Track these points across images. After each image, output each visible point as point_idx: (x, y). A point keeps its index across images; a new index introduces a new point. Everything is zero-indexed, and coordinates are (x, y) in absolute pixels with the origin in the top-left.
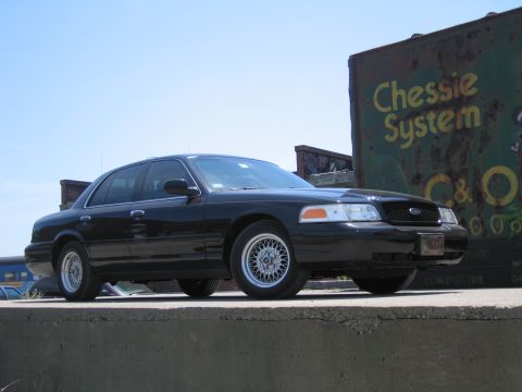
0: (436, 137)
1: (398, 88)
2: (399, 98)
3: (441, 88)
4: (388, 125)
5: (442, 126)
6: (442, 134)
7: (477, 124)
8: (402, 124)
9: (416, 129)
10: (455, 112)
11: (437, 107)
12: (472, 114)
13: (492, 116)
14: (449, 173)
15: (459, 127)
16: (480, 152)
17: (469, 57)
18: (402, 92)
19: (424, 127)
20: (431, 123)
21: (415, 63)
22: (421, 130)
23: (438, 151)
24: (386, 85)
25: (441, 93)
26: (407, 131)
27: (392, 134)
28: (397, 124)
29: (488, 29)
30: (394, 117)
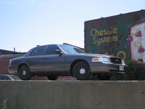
0: (106, 43)
1: (97, 31)
2: (97, 33)
3: (108, 31)
4: (94, 39)
5: (108, 40)
6: (108, 43)
7: (116, 41)
8: (97, 40)
9: (101, 41)
10: (111, 37)
11: (107, 36)
12: (115, 38)
13: (120, 39)
14: (109, 52)
15: (112, 41)
16: (117, 47)
17: (115, 24)
18: (98, 32)
19: (103, 41)
20: (105, 40)
21: (101, 24)
22: (102, 41)
23: (106, 47)
24: (94, 29)
25: (108, 32)
26: (99, 41)
27: (95, 42)
28: (96, 39)
29: (120, 18)
30: (96, 38)
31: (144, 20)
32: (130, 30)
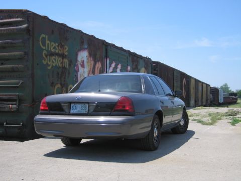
0: (58, 68)
1: (48, 40)
2: (48, 44)
3: (59, 47)
4: (44, 56)
5: (59, 63)
6: (60, 67)
7: (68, 67)
8: (48, 57)
9: (53, 62)
10: (63, 59)
11: (58, 55)
12: (66, 62)
13: (70, 65)
14: (61, 84)
15: (63, 66)
16: (68, 78)
17: (67, 39)
18: (49, 42)
19: (54, 60)
20: (57, 61)
21: (53, 31)
25: (59, 49)
26: (50, 61)
27: (45, 61)
28: (46, 56)
29: (70, 32)
30: (46, 53)
31: (86, 47)
32: (77, 55)
